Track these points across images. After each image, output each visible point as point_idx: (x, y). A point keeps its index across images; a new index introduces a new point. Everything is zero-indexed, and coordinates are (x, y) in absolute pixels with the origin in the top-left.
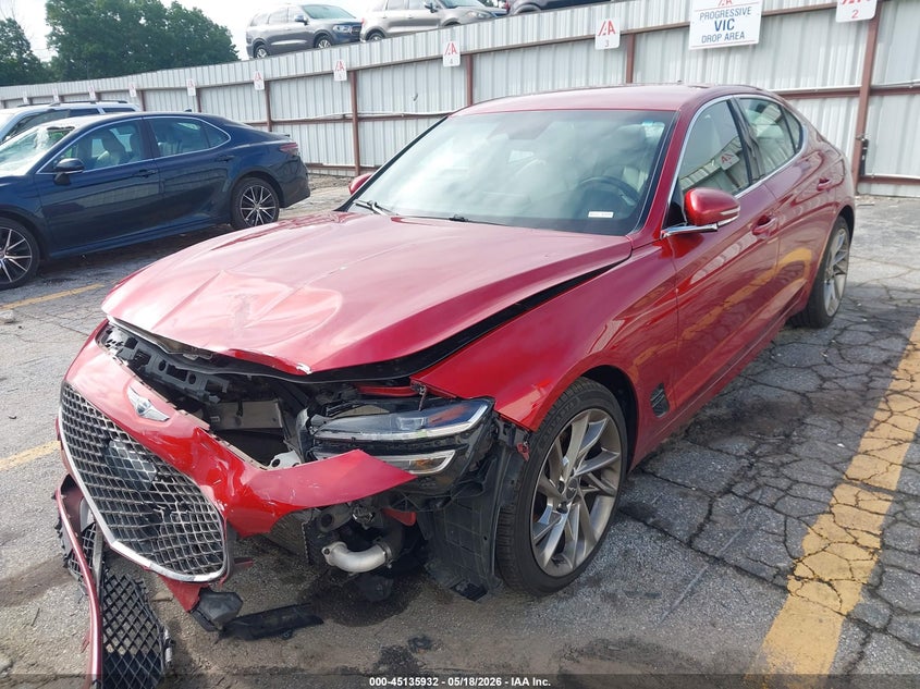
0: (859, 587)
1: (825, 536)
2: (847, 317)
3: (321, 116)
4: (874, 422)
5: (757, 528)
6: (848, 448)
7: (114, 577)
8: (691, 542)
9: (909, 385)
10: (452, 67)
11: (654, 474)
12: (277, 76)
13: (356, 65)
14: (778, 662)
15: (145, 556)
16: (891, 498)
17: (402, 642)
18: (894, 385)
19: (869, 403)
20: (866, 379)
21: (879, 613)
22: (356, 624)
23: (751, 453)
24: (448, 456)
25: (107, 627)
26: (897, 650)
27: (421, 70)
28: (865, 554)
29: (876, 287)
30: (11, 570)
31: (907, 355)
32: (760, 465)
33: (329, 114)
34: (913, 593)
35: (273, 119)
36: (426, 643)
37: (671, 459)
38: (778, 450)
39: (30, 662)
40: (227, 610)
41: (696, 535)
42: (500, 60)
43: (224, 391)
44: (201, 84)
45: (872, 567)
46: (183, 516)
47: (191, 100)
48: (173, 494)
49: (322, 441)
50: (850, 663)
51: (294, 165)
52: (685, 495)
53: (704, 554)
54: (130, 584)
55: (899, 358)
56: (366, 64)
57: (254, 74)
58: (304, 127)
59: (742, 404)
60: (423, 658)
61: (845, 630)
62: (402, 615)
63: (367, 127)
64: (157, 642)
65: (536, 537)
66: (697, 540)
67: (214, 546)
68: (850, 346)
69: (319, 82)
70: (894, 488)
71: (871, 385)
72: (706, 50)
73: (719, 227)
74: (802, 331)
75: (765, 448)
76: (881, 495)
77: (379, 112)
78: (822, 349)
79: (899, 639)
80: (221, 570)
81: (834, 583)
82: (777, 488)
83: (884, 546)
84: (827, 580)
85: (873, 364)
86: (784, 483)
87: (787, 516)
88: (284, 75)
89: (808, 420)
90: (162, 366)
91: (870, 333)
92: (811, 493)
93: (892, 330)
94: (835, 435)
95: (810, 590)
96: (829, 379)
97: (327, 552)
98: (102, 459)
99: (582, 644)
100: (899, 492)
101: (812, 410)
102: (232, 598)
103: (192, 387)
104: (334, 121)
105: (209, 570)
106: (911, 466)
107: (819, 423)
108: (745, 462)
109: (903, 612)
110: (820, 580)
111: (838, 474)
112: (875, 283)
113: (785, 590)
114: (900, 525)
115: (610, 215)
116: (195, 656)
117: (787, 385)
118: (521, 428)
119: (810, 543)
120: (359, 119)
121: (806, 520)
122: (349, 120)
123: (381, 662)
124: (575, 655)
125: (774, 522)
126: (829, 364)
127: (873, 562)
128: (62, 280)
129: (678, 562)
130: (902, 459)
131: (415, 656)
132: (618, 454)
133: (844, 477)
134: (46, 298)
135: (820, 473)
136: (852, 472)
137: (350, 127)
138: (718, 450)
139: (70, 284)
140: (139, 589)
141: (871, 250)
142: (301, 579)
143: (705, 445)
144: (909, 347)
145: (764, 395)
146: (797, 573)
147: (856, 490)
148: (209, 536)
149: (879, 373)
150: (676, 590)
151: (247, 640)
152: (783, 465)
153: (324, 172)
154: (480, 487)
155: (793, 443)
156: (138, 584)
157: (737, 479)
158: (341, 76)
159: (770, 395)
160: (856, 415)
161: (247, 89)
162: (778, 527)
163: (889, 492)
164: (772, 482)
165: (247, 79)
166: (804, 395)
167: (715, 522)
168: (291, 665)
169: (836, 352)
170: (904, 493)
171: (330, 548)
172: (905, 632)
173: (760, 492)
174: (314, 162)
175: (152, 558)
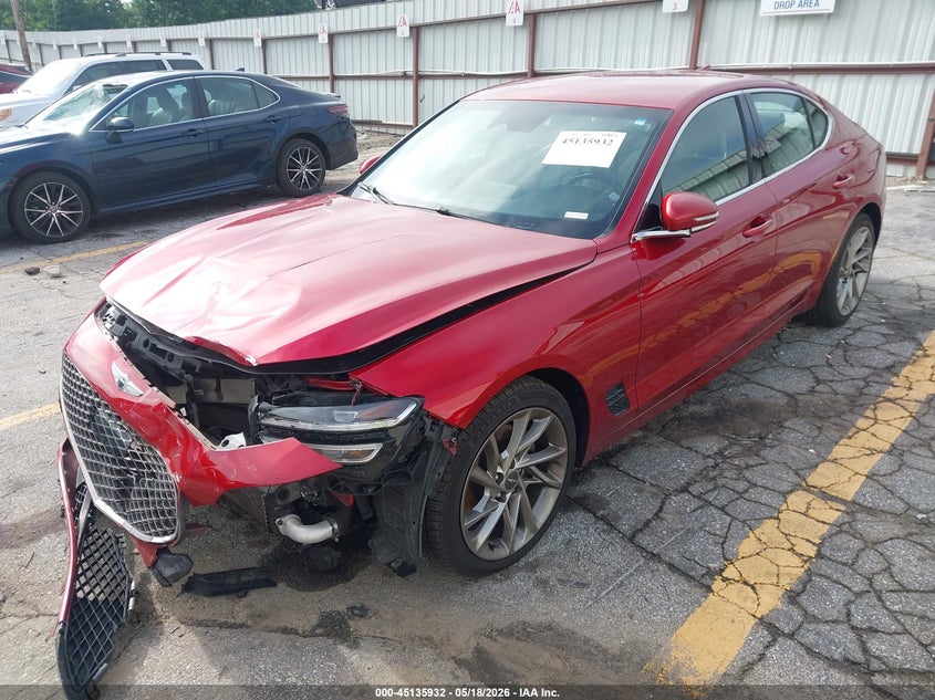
0: (781, 592)
1: (764, 540)
2: (866, 317)
3: (382, 72)
4: (854, 430)
5: (701, 528)
6: (819, 455)
7: (96, 531)
8: (634, 537)
9: (905, 392)
10: (515, 27)
11: (617, 468)
12: (341, 29)
13: (419, 21)
14: (680, 656)
15: (120, 515)
16: (843, 508)
17: (342, 608)
18: (890, 392)
19: (857, 409)
20: (862, 384)
21: (792, 619)
22: (305, 589)
23: (720, 453)
24: (376, 448)
25: (81, 575)
26: (797, 654)
27: (484, 28)
28: (797, 561)
29: (908, 285)
30: (17, 516)
31: (915, 361)
32: (725, 466)
33: (391, 71)
34: (831, 603)
35: (336, 74)
36: (363, 612)
37: (639, 454)
38: (748, 451)
39: (19, 599)
40: (179, 569)
41: (641, 530)
42: (564, 21)
43: (198, 370)
44: (267, 36)
45: (800, 574)
46: (149, 482)
47: (257, 52)
48: (144, 462)
49: (267, 426)
50: (749, 663)
51: (343, 127)
52: (640, 491)
53: (643, 549)
54: (110, 537)
55: (904, 364)
56: (429, 20)
57: (319, 26)
58: (365, 83)
59: (727, 402)
60: (355, 625)
61: (754, 631)
62: (348, 584)
63: (426, 85)
64: (123, 592)
65: (467, 523)
66: (640, 536)
67: (170, 513)
68: (858, 348)
69: (382, 37)
70: (849, 499)
71: (866, 391)
72: (778, 18)
73: (691, 232)
74: (814, 329)
75: (736, 449)
76: (835, 505)
77: (439, 70)
78: (828, 349)
79: (802, 645)
80: (174, 535)
81: (757, 587)
82: (734, 491)
83: (819, 555)
84: (752, 583)
85: (875, 368)
86: (741, 486)
87: (734, 518)
88: (348, 28)
89: (787, 424)
90: (146, 343)
91: (884, 335)
92: (766, 497)
93: (908, 332)
94: (810, 440)
95: (732, 592)
96: (824, 382)
97: (281, 523)
98: (88, 425)
99: (504, 624)
100: (854, 502)
101: (796, 414)
102: (184, 560)
103: (170, 365)
104: (394, 77)
105: (165, 534)
106: (875, 478)
107: (798, 427)
108: (711, 462)
109: (816, 620)
110: (746, 583)
111: (799, 480)
112: (907, 281)
113: (709, 589)
114: (843, 535)
115: (584, 216)
116: (158, 606)
117: (779, 385)
118: (449, 425)
119: (747, 546)
120: (419, 77)
121: (750, 524)
122: (410, 77)
123: (318, 626)
124: (494, 634)
125: (719, 523)
126: (831, 366)
127: (803, 570)
128: (110, 236)
129: (616, 555)
130: (868, 470)
131: (350, 622)
132: (564, 450)
133: (804, 484)
134: (93, 254)
135: (781, 478)
136: (813, 479)
137: (410, 85)
138: (689, 448)
139: (117, 240)
140: (117, 542)
141: (917, 243)
142: (266, 543)
143: (677, 442)
144: (920, 353)
145: (752, 394)
146: (724, 575)
147: (811, 497)
148: (166, 503)
149: (878, 379)
150: (607, 581)
151: (206, 596)
152: (748, 467)
153: (383, 130)
154: (408, 476)
155: (765, 446)
156: (117, 538)
157: (698, 479)
158: (404, 31)
159: (757, 394)
160: (838, 420)
161: (311, 42)
162: (721, 529)
163: (844, 502)
164: (731, 484)
165: (311, 32)
166: (793, 397)
167: (662, 519)
168: (239, 621)
169: (841, 353)
170: (859, 505)
171: (283, 519)
172: (810, 638)
173: (716, 493)
174: (373, 119)
175: (125, 517)
